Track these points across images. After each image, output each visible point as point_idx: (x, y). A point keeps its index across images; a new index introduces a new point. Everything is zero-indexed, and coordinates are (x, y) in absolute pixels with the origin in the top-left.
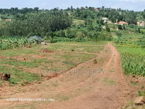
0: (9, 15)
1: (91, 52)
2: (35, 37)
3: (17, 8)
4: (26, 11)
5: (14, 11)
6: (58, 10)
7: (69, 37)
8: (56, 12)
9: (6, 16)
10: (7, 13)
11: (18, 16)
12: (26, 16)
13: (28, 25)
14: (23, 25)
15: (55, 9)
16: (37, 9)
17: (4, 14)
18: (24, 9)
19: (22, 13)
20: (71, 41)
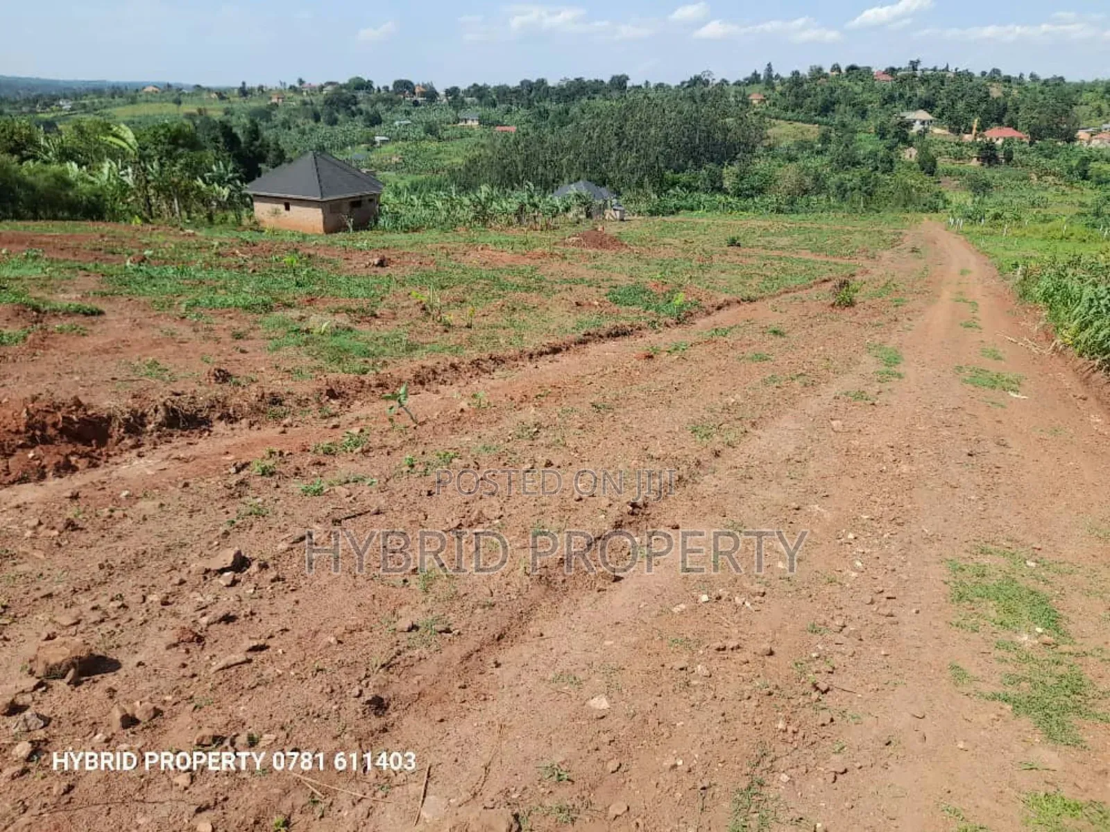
0: (509, 111)
2: (581, 188)
3: (542, 82)
4: (578, 90)
5: (532, 92)
6: (706, 83)
7: (739, 193)
8: (698, 94)
9: (496, 114)
10: (503, 102)
11: (543, 115)
12: (575, 110)
13: (575, 144)
14: (555, 149)
15: (696, 81)
16: (619, 83)
17: (494, 105)
18: (570, 84)
19: (558, 101)
20: (746, 209)
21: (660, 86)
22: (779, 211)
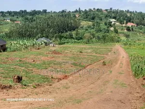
0: (18, 18)
1: (99, 54)
3: (25, 11)
4: (34, 13)
5: (23, 13)
6: (65, 12)
7: (76, 39)
8: (64, 15)
9: (15, 18)
10: (16, 15)
11: (27, 19)
12: (35, 18)
13: (37, 27)
15: (63, 11)
16: (45, 11)
17: (14, 16)
18: (33, 11)
19: (30, 15)
20: (79, 43)
21: (55, 12)
22: (87, 43)
